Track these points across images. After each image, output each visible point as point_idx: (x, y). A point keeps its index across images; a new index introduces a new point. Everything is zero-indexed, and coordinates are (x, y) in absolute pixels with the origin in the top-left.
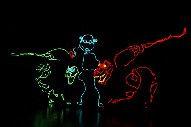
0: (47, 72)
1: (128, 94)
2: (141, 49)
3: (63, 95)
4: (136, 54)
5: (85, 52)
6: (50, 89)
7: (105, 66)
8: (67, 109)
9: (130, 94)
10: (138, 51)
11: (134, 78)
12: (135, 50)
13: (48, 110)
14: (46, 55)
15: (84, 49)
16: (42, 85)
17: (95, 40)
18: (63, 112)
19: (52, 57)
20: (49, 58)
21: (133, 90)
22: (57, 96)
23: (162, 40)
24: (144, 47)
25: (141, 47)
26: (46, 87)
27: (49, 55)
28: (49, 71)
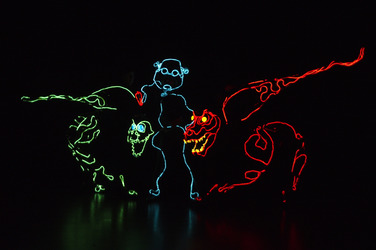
0: (91, 132)
1: (248, 175)
2: (275, 88)
3: (122, 177)
4: (265, 96)
5: (163, 91)
6: (97, 165)
7: (204, 119)
8: (131, 205)
9: (253, 175)
10: (270, 92)
11: (261, 143)
12: (264, 89)
13: (93, 206)
14: (90, 99)
15: (162, 86)
16: (81, 158)
17: (185, 71)
18: (122, 210)
19: (102, 103)
20: (96, 104)
21: (260, 167)
22: (111, 178)
23: (316, 71)
24: (280, 83)
25: (274, 83)
26: (90, 160)
27: (95, 99)
28: (95, 129)
